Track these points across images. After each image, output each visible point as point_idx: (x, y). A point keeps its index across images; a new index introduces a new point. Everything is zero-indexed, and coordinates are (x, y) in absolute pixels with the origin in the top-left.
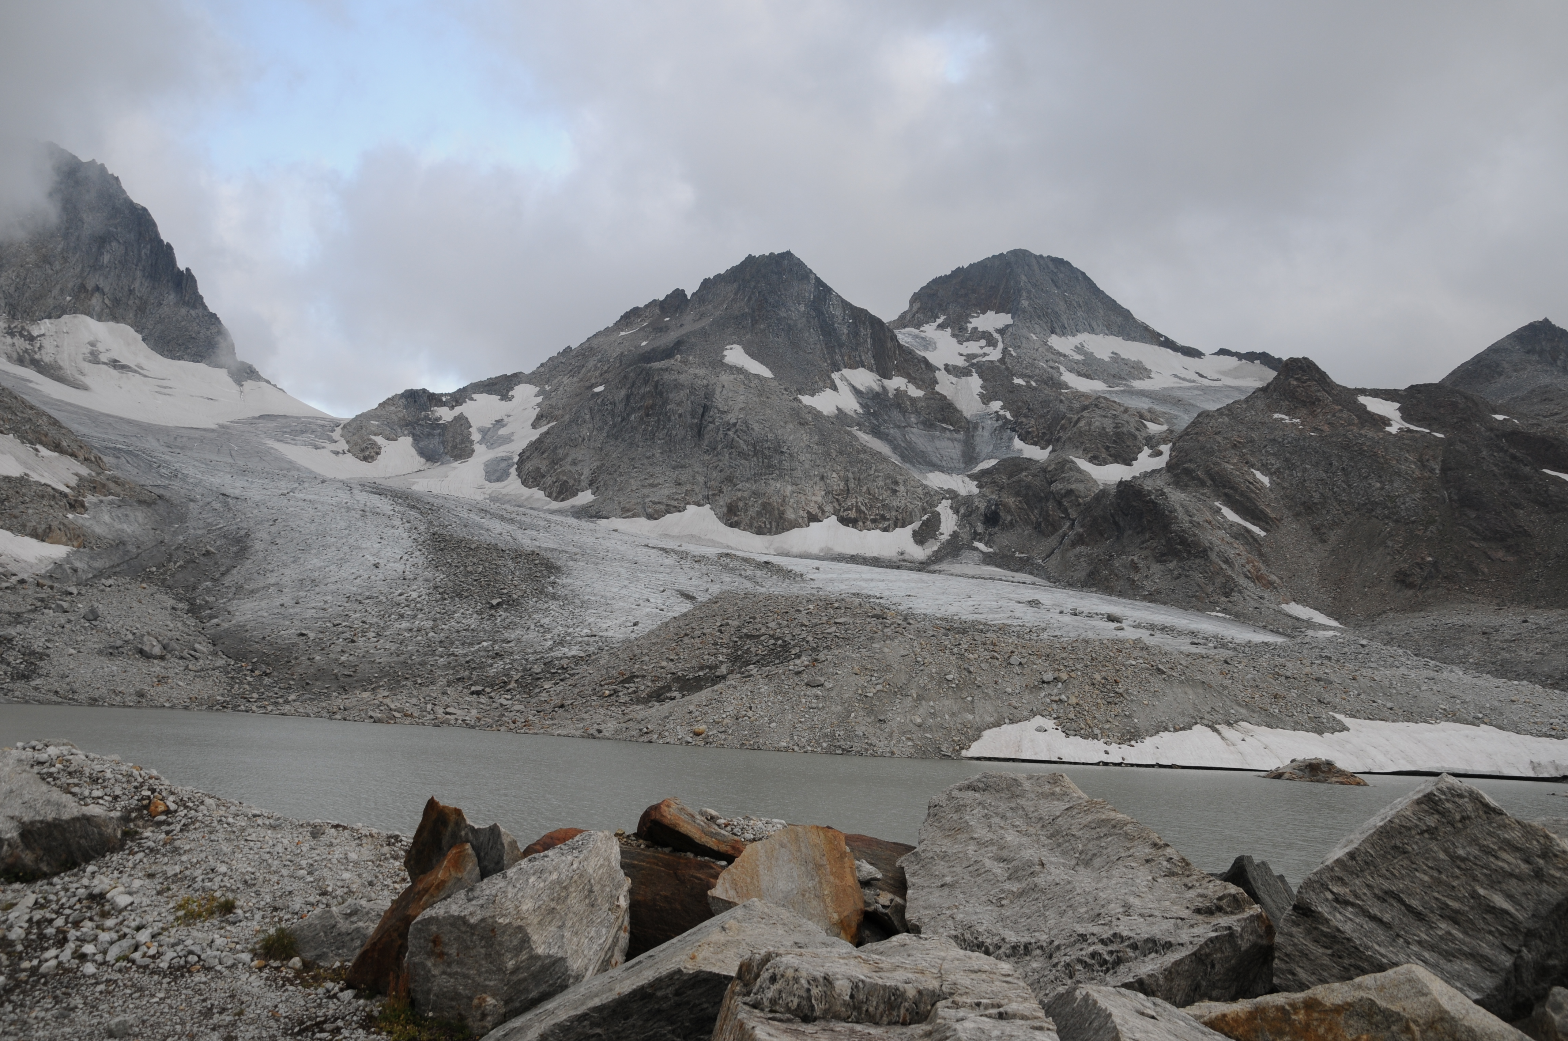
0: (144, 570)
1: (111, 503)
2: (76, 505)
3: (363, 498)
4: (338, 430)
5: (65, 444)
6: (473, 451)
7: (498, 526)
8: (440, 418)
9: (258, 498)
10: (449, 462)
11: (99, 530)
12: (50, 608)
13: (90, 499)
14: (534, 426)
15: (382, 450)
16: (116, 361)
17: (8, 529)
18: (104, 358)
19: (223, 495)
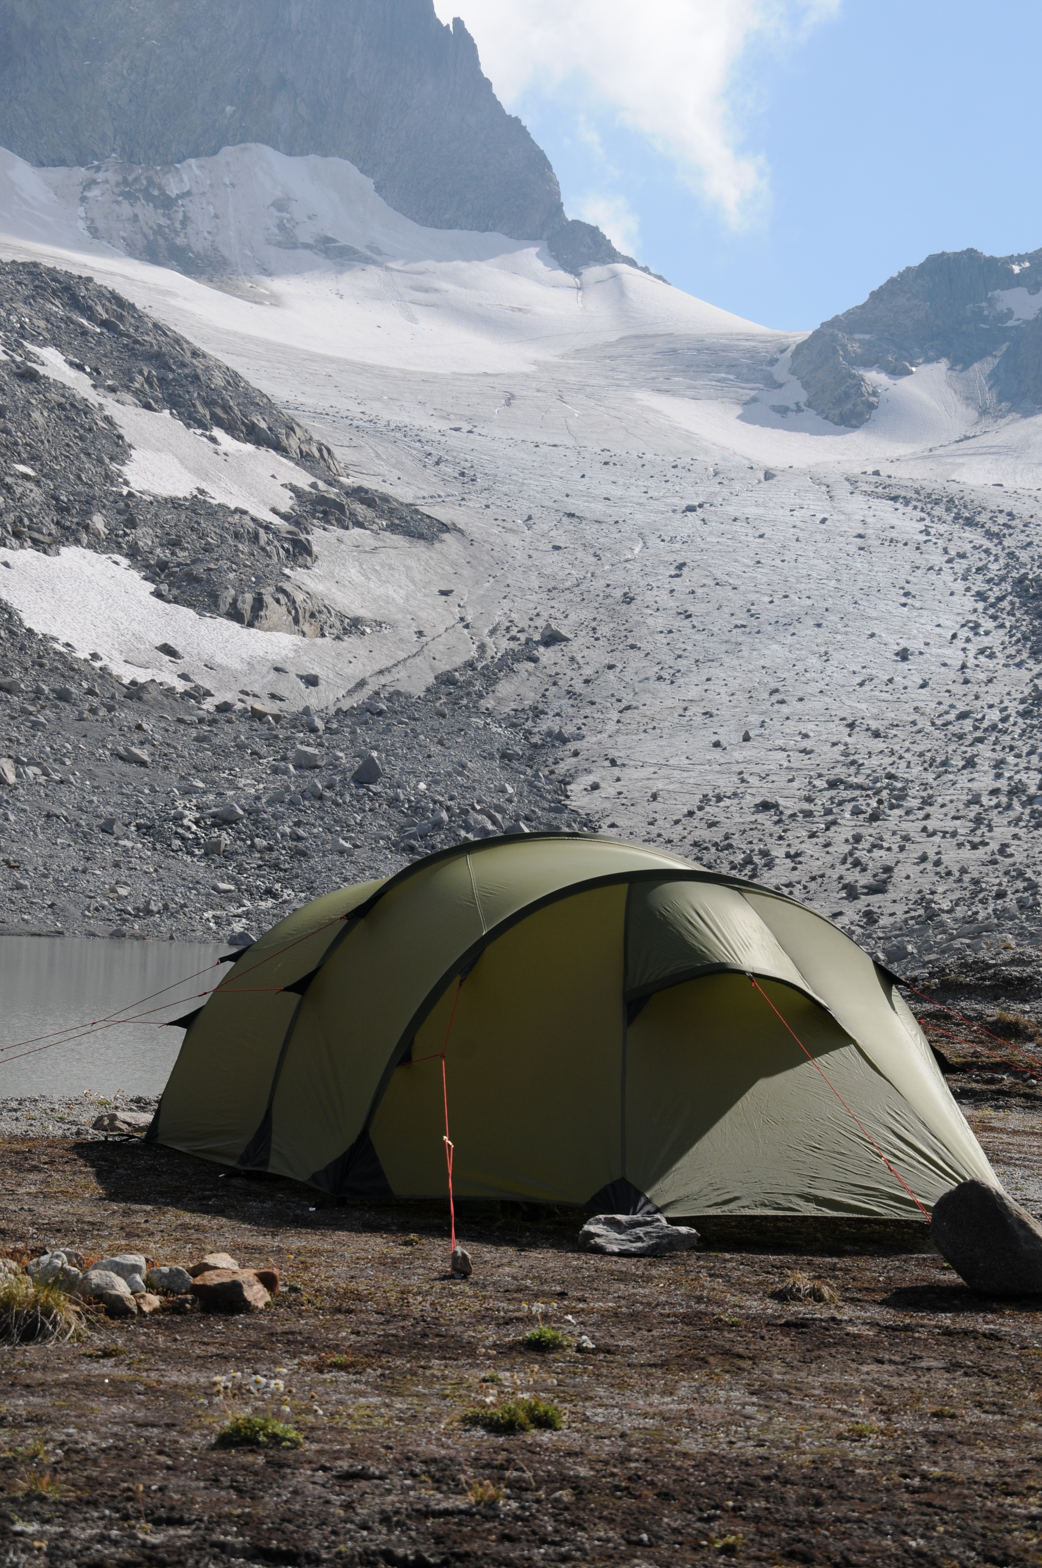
1: (358, 543)
2: (296, 551)
3: (857, 505)
5: (263, 425)
9: (640, 517)
11: (344, 599)
13: (319, 536)
15: (880, 399)
16: (327, 240)
17: (190, 605)
18: (305, 235)
19: (571, 515)
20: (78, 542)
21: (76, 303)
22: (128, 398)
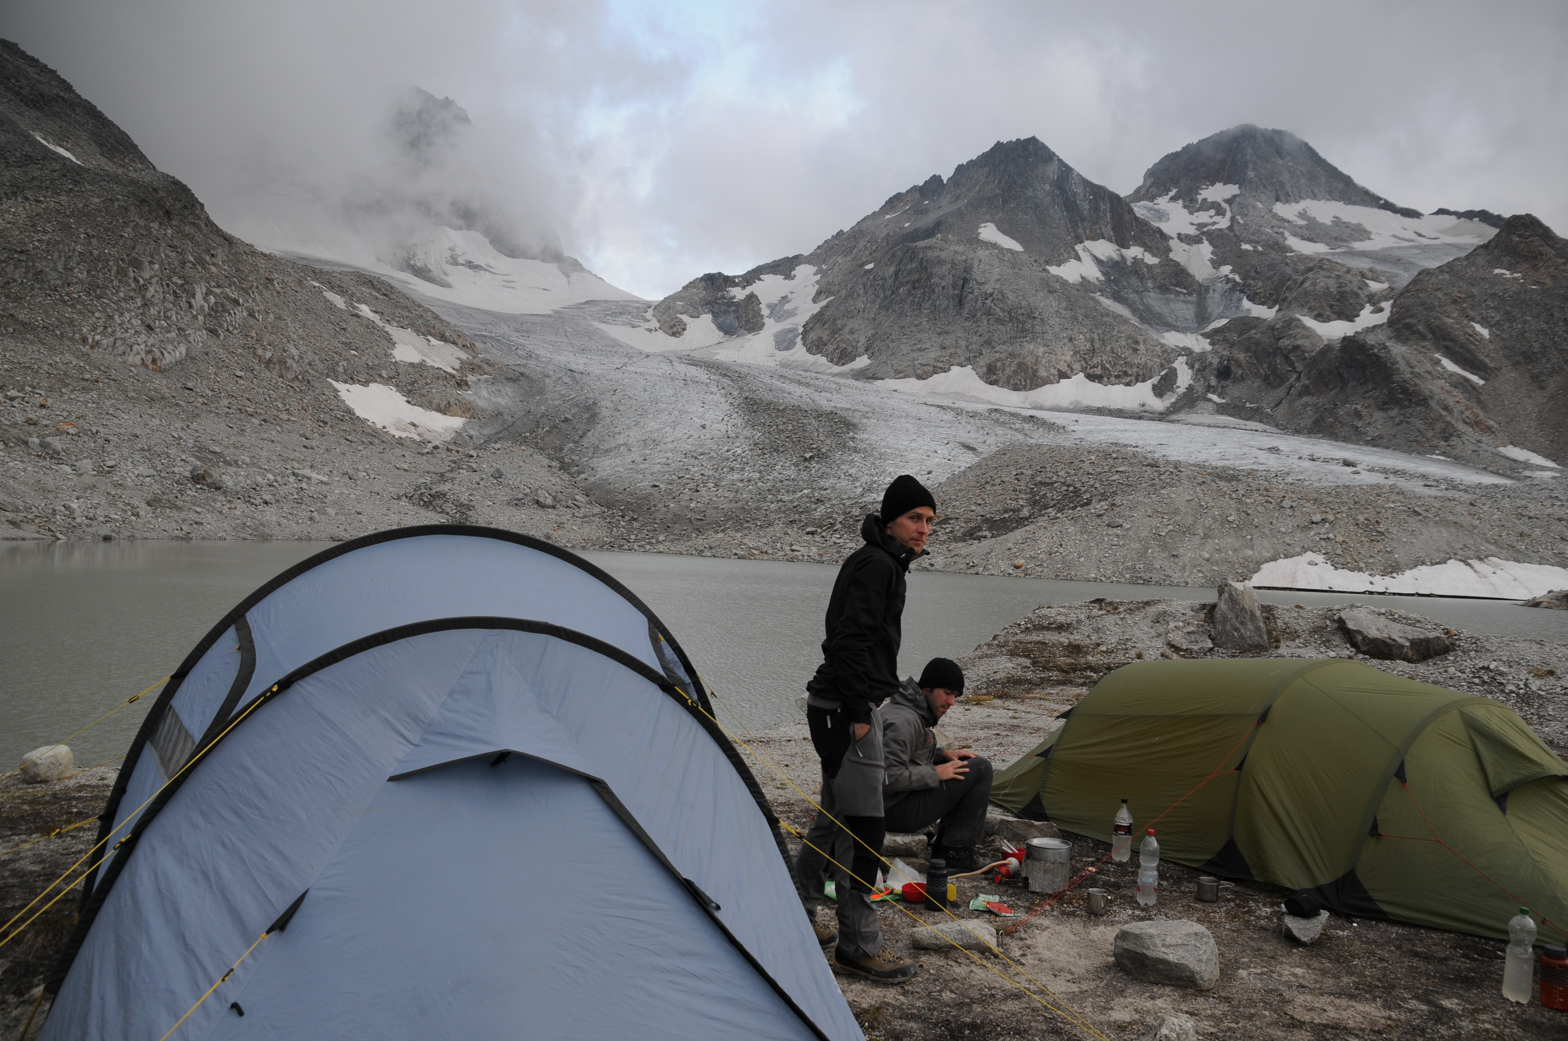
0: (520, 435)
1: (486, 381)
2: (462, 384)
3: (683, 369)
4: (650, 311)
5: (448, 334)
6: (764, 324)
7: (797, 389)
8: (734, 297)
9: (598, 372)
10: (744, 335)
11: (481, 403)
12: (462, 469)
13: (471, 378)
14: (815, 300)
15: (688, 327)
16: (470, 262)
17: (420, 406)
18: (461, 260)
19: (571, 370)
20: (376, 381)
21: (373, 287)
22: (395, 324)
